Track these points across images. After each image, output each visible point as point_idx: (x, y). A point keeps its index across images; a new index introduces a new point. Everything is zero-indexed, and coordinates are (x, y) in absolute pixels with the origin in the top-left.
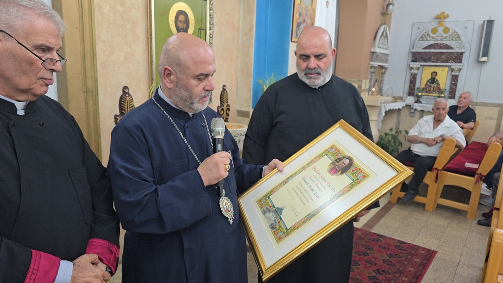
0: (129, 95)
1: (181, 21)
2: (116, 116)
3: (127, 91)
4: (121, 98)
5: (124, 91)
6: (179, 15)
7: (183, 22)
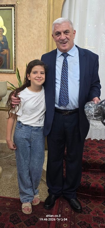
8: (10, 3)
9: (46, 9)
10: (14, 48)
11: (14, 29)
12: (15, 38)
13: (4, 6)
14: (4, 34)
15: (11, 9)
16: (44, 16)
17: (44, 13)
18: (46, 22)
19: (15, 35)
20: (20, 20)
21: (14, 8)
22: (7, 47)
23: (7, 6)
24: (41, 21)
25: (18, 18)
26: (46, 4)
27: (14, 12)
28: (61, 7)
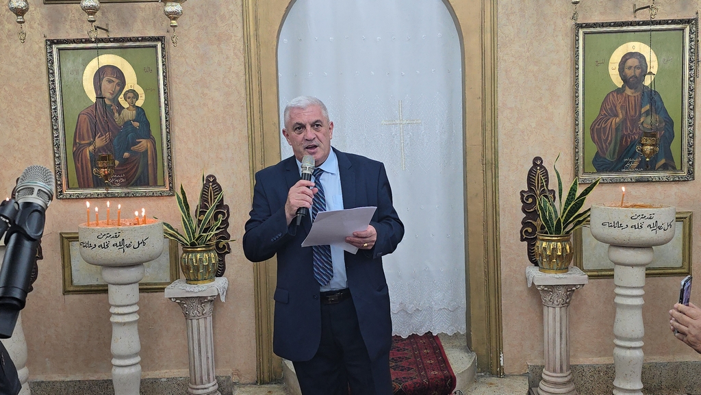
0: (542, 167)
2: (522, 192)
3: (539, 163)
4: (530, 171)
5: (534, 163)
6: (627, 60)
7: (635, 67)
8: (153, 34)
9: (240, 45)
10: (167, 135)
11: (165, 93)
12: (167, 113)
13: (137, 40)
15: (155, 47)
16: (237, 60)
17: (235, 54)
18: (242, 74)
19: (166, 105)
20: (176, 69)
21: (162, 44)
22: (148, 135)
23: (144, 39)
24: (229, 72)
25: (174, 68)
26: (240, 34)
27: (162, 54)
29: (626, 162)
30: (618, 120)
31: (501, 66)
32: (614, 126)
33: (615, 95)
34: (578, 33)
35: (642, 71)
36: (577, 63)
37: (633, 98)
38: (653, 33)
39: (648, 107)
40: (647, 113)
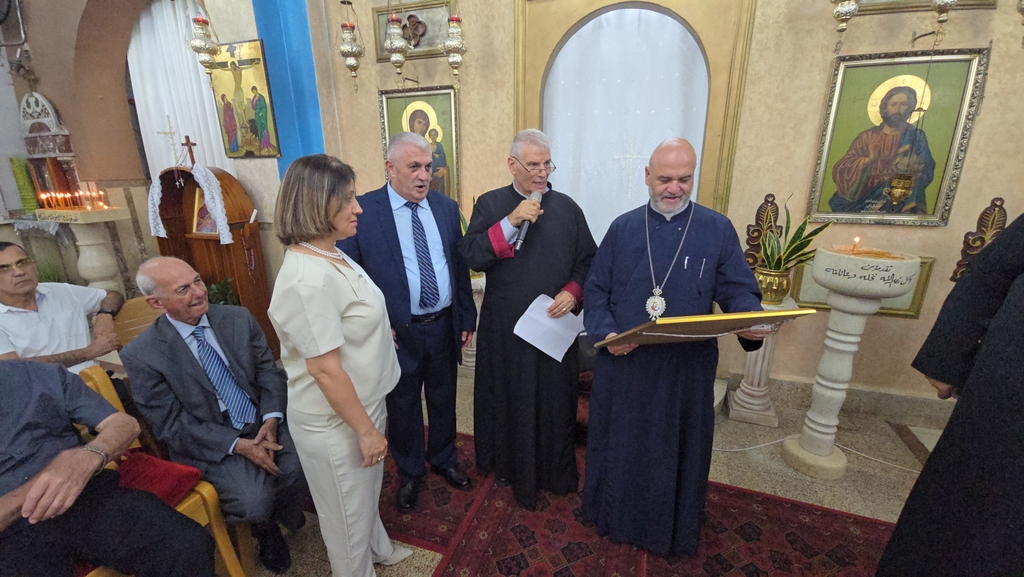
0: (773, 203)
1: (894, 104)
2: (749, 226)
3: (771, 200)
4: (761, 207)
5: (766, 201)
6: (893, 95)
7: (901, 104)
8: (448, 83)
9: (511, 91)
10: (457, 165)
11: (456, 131)
12: (457, 148)
13: (436, 89)
14: (439, 139)
15: (449, 94)
16: (508, 103)
17: (508, 98)
18: (512, 115)
19: (456, 141)
20: (466, 112)
21: (454, 91)
22: (444, 165)
23: (441, 88)
24: (502, 113)
25: (463, 110)
26: (512, 81)
27: (454, 99)
28: (540, 84)
29: (868, 204)
30: (867, 160)
31: (747, 104)
32: (861, 168)
33: (870, 133)
34: (838, 67)
35: (910, 107)
36: (831, 99)
37: (891, 138)
38: (933, 64)
39: (907, 147)
40: (905, 154)
